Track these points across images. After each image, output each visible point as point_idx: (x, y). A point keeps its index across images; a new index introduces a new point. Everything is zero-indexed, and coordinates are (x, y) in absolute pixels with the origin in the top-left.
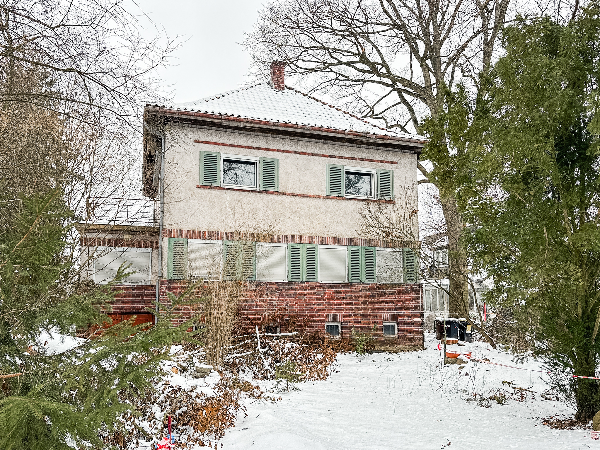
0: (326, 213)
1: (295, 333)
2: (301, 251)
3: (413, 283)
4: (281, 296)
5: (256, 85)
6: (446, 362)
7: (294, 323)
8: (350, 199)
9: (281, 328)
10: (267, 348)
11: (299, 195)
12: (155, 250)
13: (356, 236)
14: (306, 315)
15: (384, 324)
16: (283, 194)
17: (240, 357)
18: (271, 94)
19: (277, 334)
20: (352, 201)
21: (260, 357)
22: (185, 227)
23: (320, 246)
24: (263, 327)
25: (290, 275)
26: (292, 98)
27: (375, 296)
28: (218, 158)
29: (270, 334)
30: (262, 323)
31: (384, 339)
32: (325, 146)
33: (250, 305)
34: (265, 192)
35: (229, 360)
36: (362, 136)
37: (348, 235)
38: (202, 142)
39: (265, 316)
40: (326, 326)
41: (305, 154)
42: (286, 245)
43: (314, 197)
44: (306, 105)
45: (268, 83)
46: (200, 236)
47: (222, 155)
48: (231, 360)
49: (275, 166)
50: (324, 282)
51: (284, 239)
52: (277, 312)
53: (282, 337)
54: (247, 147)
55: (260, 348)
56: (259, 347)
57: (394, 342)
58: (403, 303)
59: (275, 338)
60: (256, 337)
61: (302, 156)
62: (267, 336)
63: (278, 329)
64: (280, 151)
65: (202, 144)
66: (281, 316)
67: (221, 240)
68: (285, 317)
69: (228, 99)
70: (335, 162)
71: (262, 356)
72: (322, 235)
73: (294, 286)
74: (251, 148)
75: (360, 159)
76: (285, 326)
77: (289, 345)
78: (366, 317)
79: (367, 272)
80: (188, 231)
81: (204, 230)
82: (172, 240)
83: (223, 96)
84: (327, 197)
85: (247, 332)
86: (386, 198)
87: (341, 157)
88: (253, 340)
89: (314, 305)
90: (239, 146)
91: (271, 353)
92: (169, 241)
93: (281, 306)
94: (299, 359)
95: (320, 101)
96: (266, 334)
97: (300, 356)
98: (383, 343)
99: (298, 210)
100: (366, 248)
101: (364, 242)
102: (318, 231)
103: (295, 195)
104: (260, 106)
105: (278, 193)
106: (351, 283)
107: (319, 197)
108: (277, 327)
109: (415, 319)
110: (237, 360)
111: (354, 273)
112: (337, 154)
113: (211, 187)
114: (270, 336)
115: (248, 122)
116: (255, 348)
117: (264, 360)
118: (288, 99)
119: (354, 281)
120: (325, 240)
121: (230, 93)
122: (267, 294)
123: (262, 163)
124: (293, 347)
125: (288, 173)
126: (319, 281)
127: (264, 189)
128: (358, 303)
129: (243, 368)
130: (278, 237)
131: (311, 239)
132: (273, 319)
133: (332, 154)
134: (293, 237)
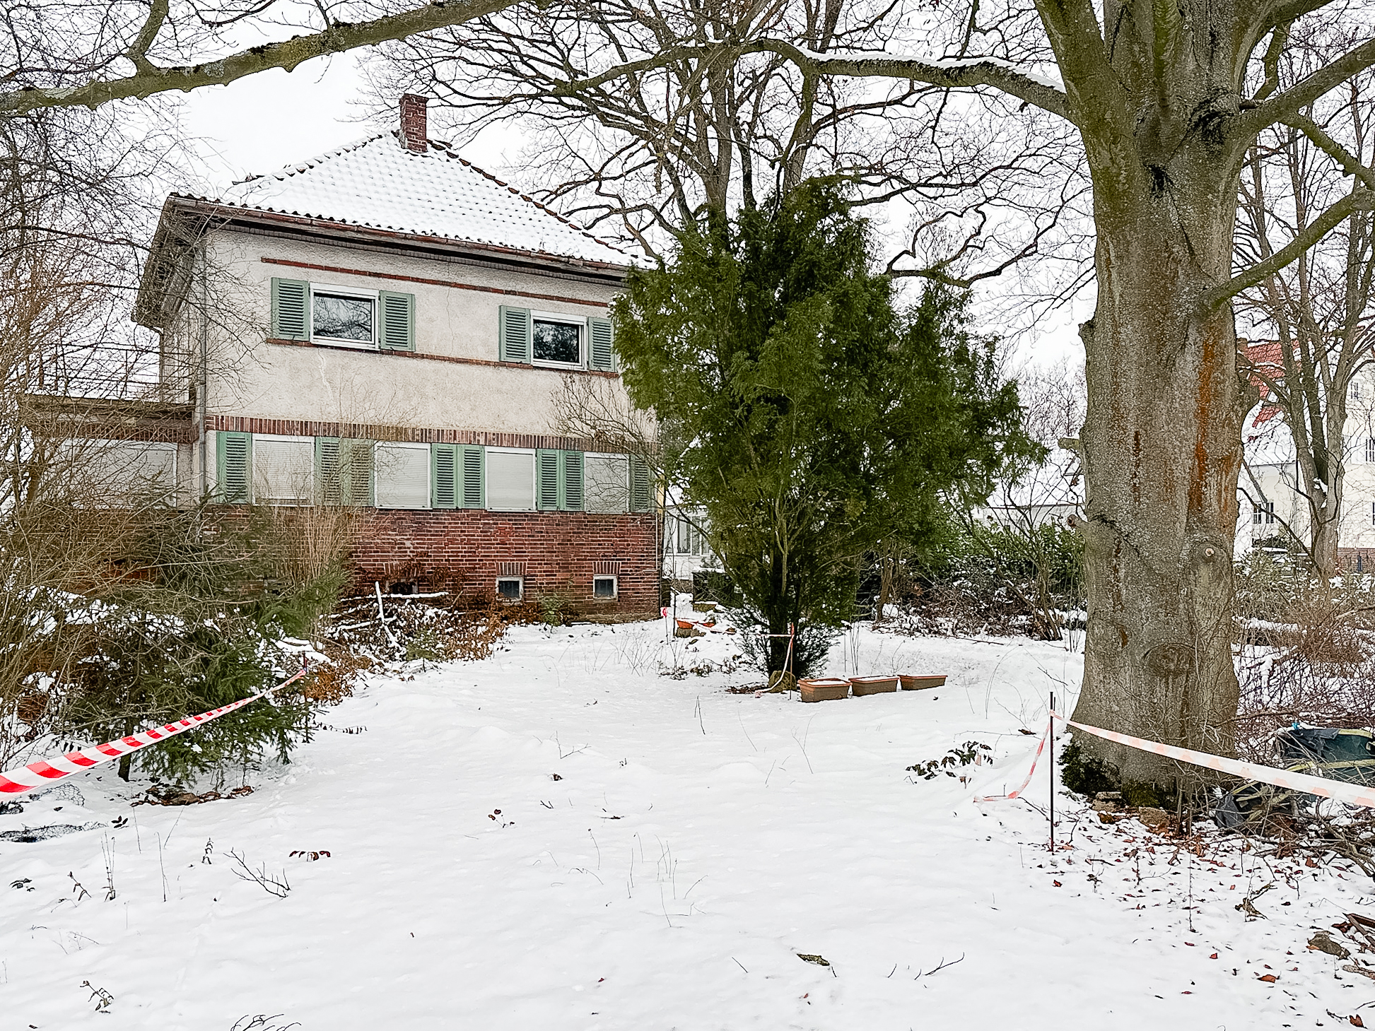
0: (500, 391)
1: (443, 593)
2: (454, 457)
3: (645, 511)
4: (419, 531)
5: (372, 140)
6: (676, 635)
7: (442, 579)
8: (542, 369)
9: (419, 585)
10: (395, 618)
11: (451, 360)
12: (184, 447)
13: (550, 432)
14: (464, 565)
15: (595, 578)
16: (422, 357)
17: (350, 631)
18: (400, 161)
19: (412, 596)
20: (544, 372)
21: (383, 629)
22: (248, 413)
23: (487, 449)
24: (387, 584)
25: (435, 496)
26: (440, 169)
27: (581, 533)
28: (305, 291)
29: (400, 595)
30: (386, 578)
31: (595, 602)
32: (497, 273)
33: (365, 548)
34: (391, 353)
35: (332, 634)
36: (561, 262)
37: (538, 430)
38: (275, 262)
39: (392, 565)
40: (497, 583)
41: (461, 286)
42: (428, 446)
43: (478, 363)
44: (466, 187)
45: (396, 134)
46: (274, 429)
47: (313, 286)
48: (336, 635)
49: (409, 306)
50: (495, 509)
51: (424, 436)
52: (413, 560)
53: (420, 600)
54: (357, 272)
55: (383, 617)
56: (381, 615)
57: (611, 608)
58: (628, 545)
59: (408, 601)
60: (376, 600)
61: (456, 289)
62: (395, 599)
63: (415, 588)
64: (417, 280)
65: (275, 265)
66: (420, 566)
67: (311, 435)
68: (428, 569)
69: (321, 174)
70: (515, 302)
71: (386, 628)
72: (492, 430)
73: (445, 518)
74: (364, 273)
75: (558, 299)
76: (426, 582)
77: (430, 612)
78: (565, 567)
79: (569, 492)
80: (252, 419)
81: (282, 419)
82: (224, 435)
83: (311, 167)
84: (501, 364)
85: (361, 593)
86: (603, 369)
87: (527, 295)
88: (372, 606)
89: (478, 548)
90: (343, 271)
91: (402, 625)
92: (218, 436)
93: (419, 550)
94: (448, 633)
95: (493, 178)
96: (393, 596)
97: (451, 630)
98: (593, 609)
99: (449, 385)
100: (566, 453)
101: (564, 443)
102: (484, 422)
103: (444, 359)
104: (382, 190)
105: (414, 356)
106: (542, 512)
107: (487, 363)
108: (413, 583)
109: (648, 570)
110: (345, 634)
111: (547, 494)
112: (518, 288)
113: (293, 343)
114: (400, 599)
115: (358, 232)
116: (375, 616)
117: (390, 634)
118: (433, 174)
119: (545, 509)
120: (498, 439)
121: (324, 159)
122: (394, 530)
123: (384, 301)
124: (438, 616)
125: (431, 320)
126: (486, 508)
127: (389, 347)
128: (553, 545)
129: (356, 647)
130: (413, 432)
131: (473, 437)
132: (405, 572)
133: (509, 289)
134: (440, 433)
